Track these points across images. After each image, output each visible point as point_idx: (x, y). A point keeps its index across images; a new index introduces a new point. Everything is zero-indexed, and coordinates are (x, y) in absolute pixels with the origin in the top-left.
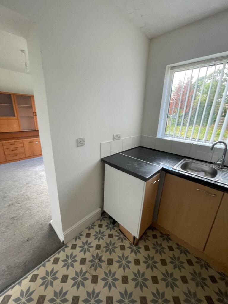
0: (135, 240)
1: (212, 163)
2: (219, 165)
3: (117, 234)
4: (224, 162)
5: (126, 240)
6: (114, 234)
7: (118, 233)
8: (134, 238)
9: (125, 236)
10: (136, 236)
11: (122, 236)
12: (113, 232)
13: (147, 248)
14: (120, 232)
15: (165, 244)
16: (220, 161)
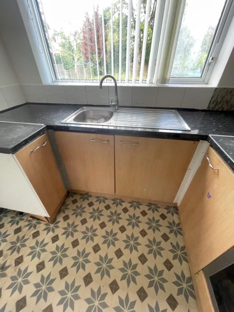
0: (49, 219)
1: (109, 106)
2: (114, 106)
3: (27, 223)
4: (118, 101)
5: (41, 223)
6: (22, 226)
7: (29, 221)
8: (46, 218)
9: (38, 219)
10: (46, 216)
11: (34, 222)
12: (22, 224)
13: (66, 218)
14: (31, 219)
15: (85, 204)
16: (114, 101)
